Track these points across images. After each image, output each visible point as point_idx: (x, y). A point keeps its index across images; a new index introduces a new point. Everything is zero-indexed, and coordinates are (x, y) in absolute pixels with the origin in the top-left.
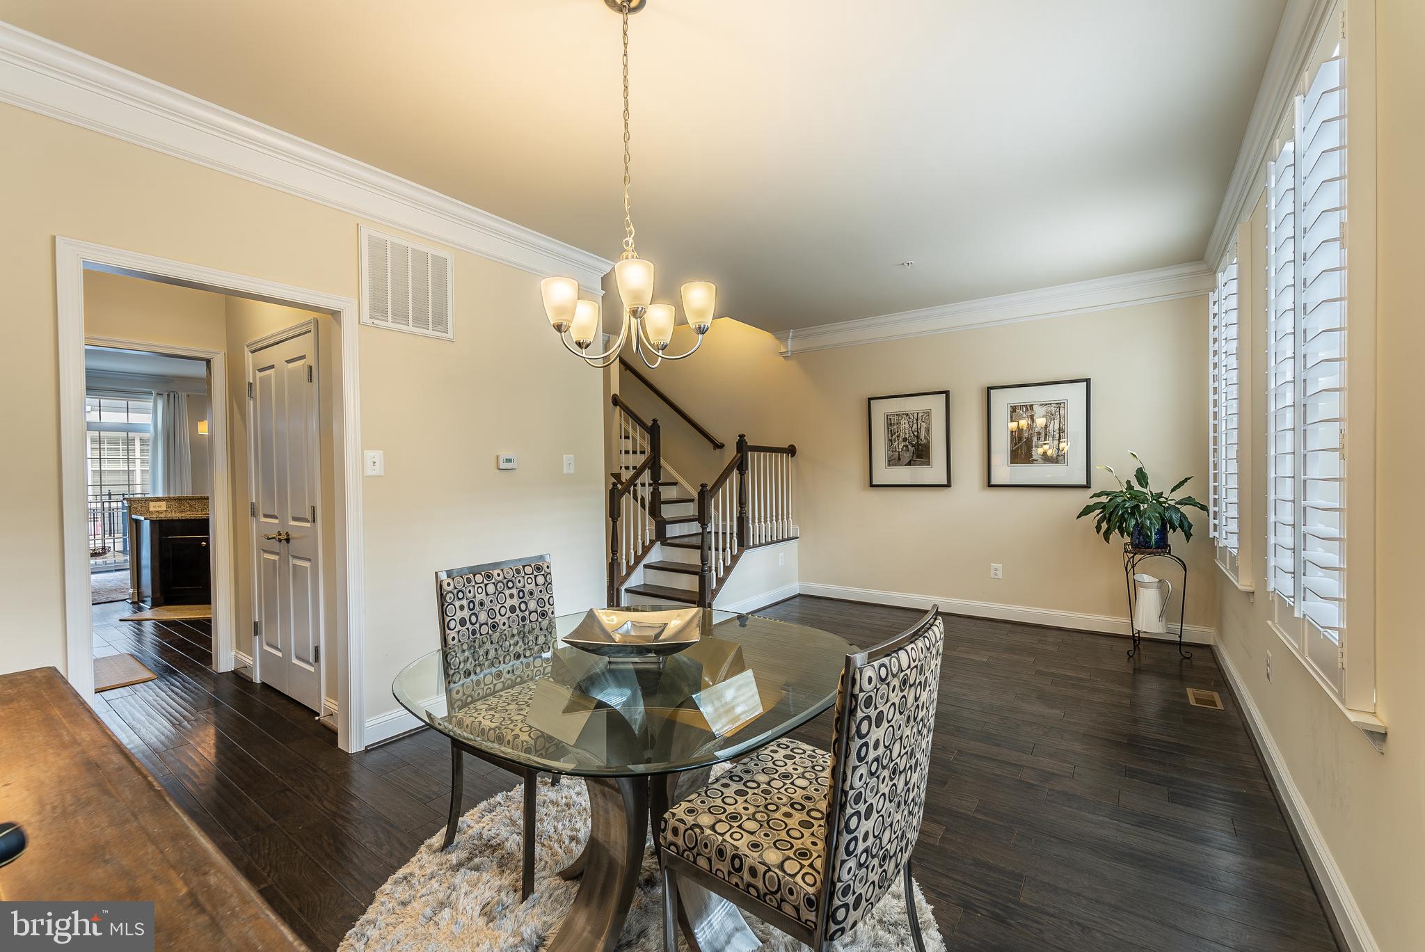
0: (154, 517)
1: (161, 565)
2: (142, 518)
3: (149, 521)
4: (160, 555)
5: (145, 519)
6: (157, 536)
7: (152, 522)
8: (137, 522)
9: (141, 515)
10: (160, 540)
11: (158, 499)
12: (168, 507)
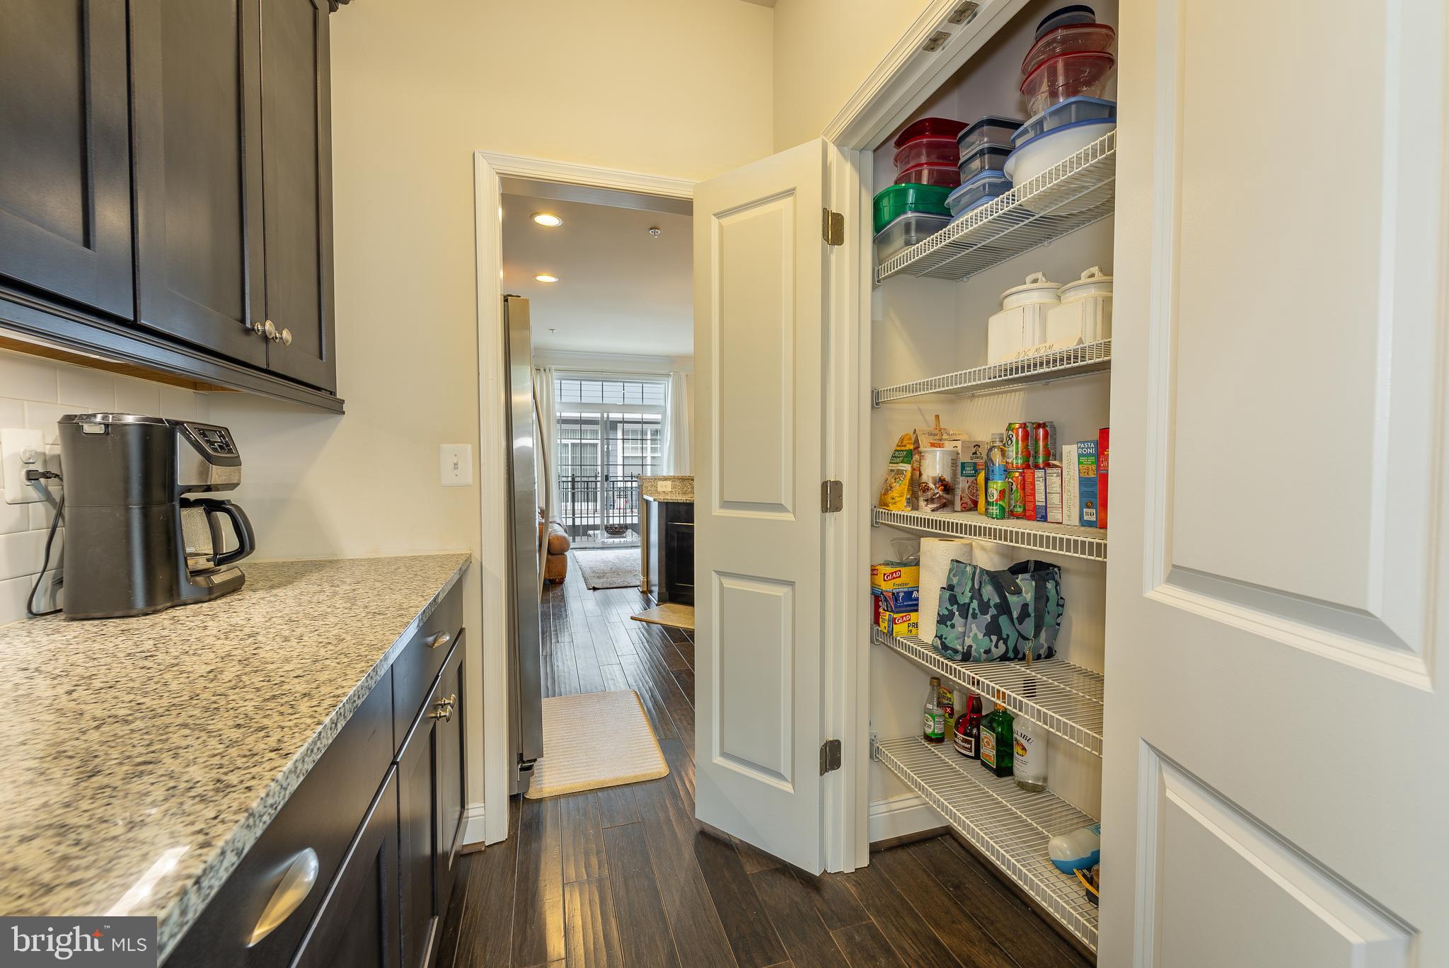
0: (662, 498)
1: (667, 556)
2: (651, 499)
3: (657, 503)
4: (667, 543)
5: (655, 500)
6: (664, 521)
7: (660, 503)
8: (647, 502)
9: (651, 495)
10: (667, 525)
11: (665, 479)
12: (674, 487)
